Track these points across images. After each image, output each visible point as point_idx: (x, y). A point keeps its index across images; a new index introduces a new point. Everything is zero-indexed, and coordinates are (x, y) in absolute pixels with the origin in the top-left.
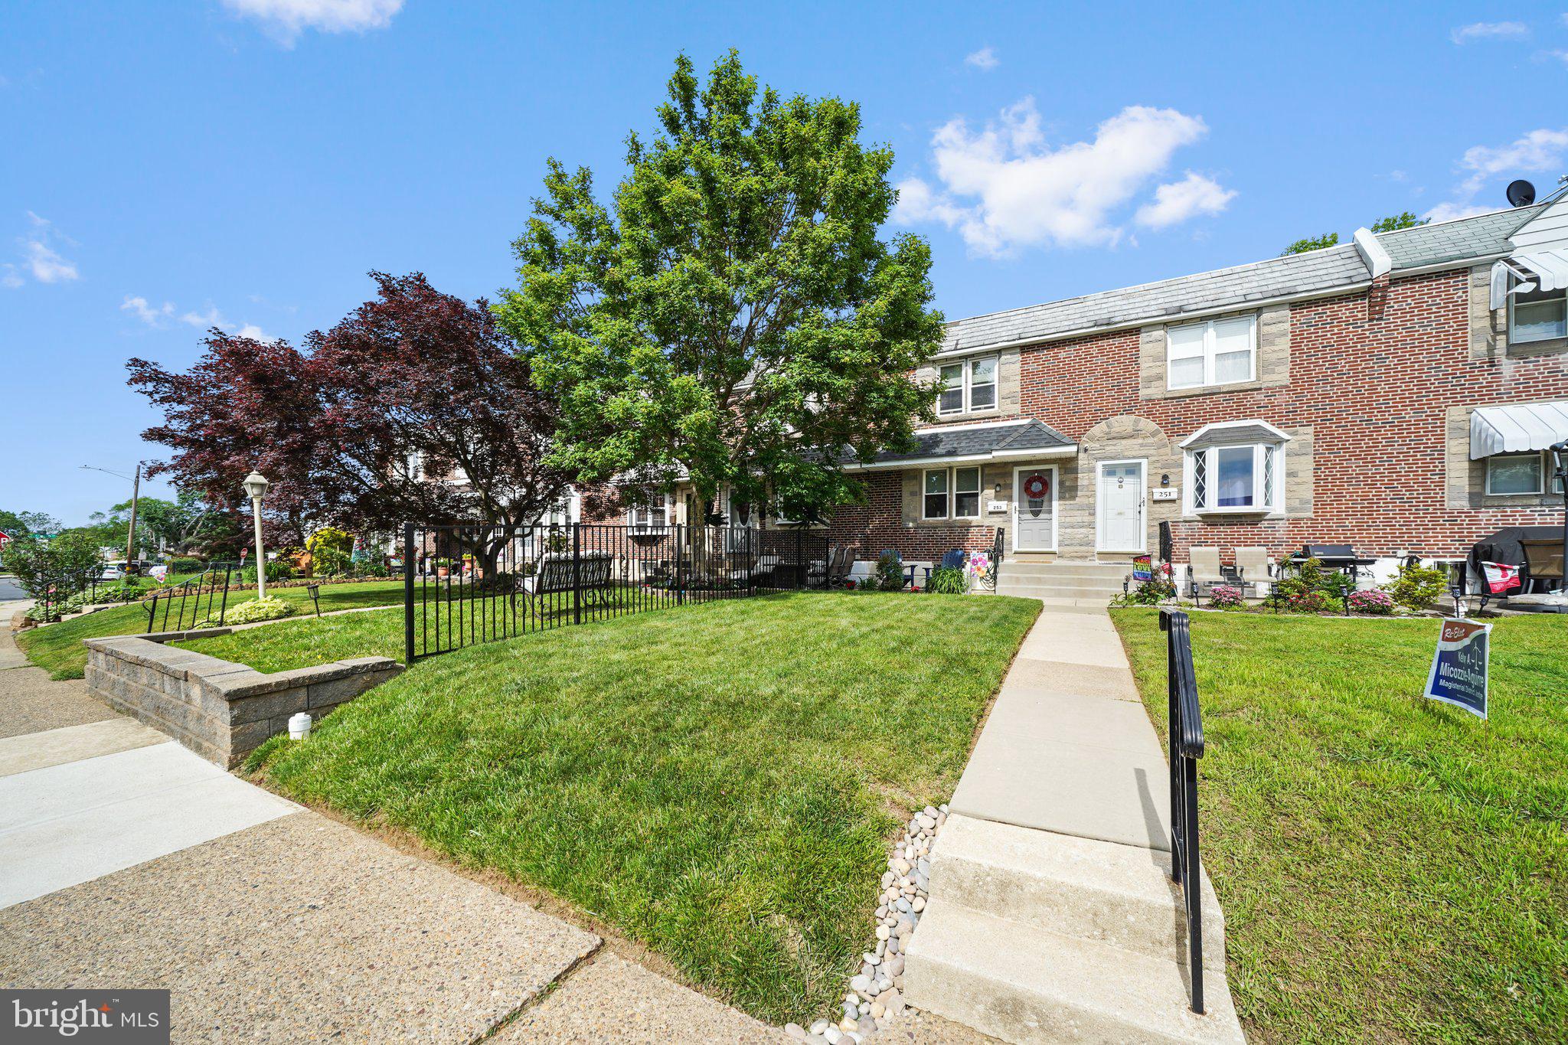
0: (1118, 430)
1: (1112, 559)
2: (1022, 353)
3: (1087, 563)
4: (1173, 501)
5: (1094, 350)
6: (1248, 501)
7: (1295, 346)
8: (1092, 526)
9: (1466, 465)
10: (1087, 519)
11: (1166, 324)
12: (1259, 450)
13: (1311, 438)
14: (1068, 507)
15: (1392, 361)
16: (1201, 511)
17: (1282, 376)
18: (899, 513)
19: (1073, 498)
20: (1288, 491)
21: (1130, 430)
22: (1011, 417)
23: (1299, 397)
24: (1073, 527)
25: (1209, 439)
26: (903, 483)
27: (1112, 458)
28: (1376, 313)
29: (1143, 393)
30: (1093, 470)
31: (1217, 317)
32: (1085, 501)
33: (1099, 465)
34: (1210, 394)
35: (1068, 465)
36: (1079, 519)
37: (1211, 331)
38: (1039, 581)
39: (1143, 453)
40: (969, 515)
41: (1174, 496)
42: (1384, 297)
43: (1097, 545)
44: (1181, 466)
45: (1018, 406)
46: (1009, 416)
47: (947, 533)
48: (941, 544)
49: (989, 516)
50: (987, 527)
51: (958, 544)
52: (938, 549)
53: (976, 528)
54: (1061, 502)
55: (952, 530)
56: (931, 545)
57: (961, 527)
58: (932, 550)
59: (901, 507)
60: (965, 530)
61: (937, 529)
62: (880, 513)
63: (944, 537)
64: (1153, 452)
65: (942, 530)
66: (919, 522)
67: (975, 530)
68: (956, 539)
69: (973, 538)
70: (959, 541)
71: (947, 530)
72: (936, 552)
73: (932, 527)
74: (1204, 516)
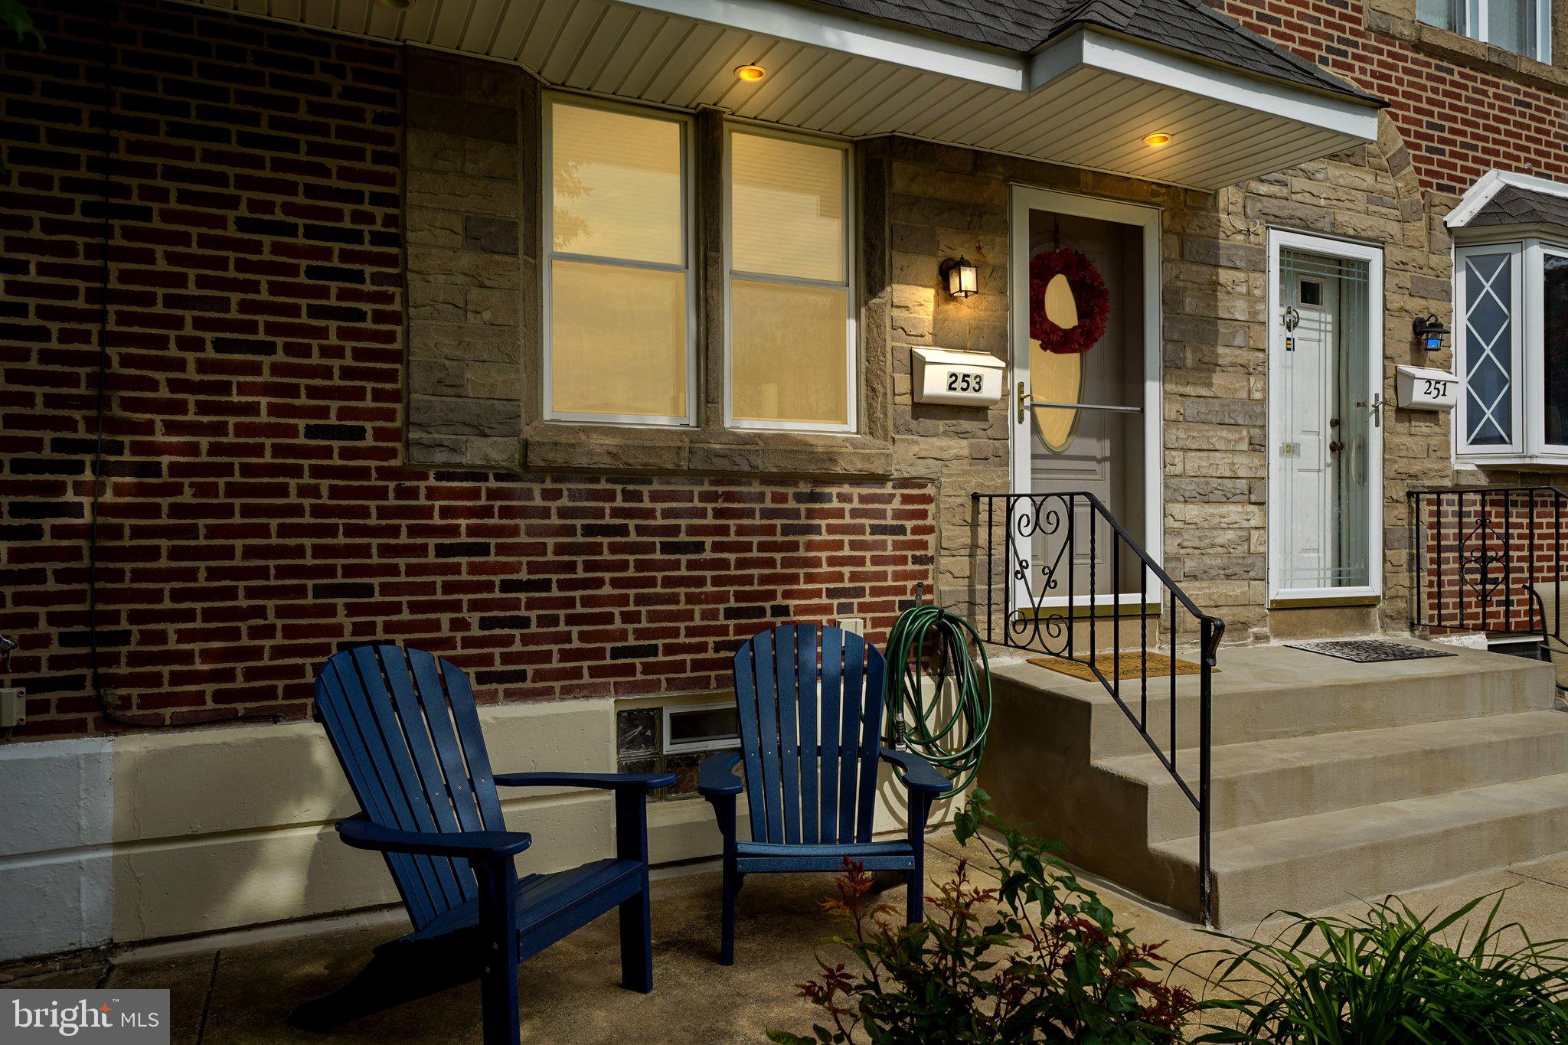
1: (1305, 631)
4: (1433, 414)
8: (1255, 495)
10: (1245, 465)
14: (1192, 409)
16: (1497, 456)
18: (383, 361)
19: (1208, 367)
24: (1205, 499)
26: (416, 146)
27: (1305, 226)
30: (1258, 265)
32: (1240, 389)
33: (1271, 249)
35: (1187, 218)
36: (1222, 464)
39: (1373, 226)
40: (781, 415)
43: (1274, 576)
44: (1446, 294)
47: (702, 514)
48: (668, 582)
49: (913, 424)
50: (904, 483)
51: (765, 580)
52: (653, 617)
53: (846, 489)
54: (1171, 387)
55: (729, 497)
56: (607, 590)
57: (768, 479)
58: (618, 624)
59: (395, 318)
60: (799, 497)
61: (645, 489)
62: (220, 345)
63: (683, 537)
64: (1394, 228)
65: (672, 496)
66: (527, 432)
67: (844, 498)
68: (755, 554)
69: (839, 545)
70: (771, 563)
71: (705, 497)
72: (640, 634)
73: (617, 475)
74: (1494, 473)
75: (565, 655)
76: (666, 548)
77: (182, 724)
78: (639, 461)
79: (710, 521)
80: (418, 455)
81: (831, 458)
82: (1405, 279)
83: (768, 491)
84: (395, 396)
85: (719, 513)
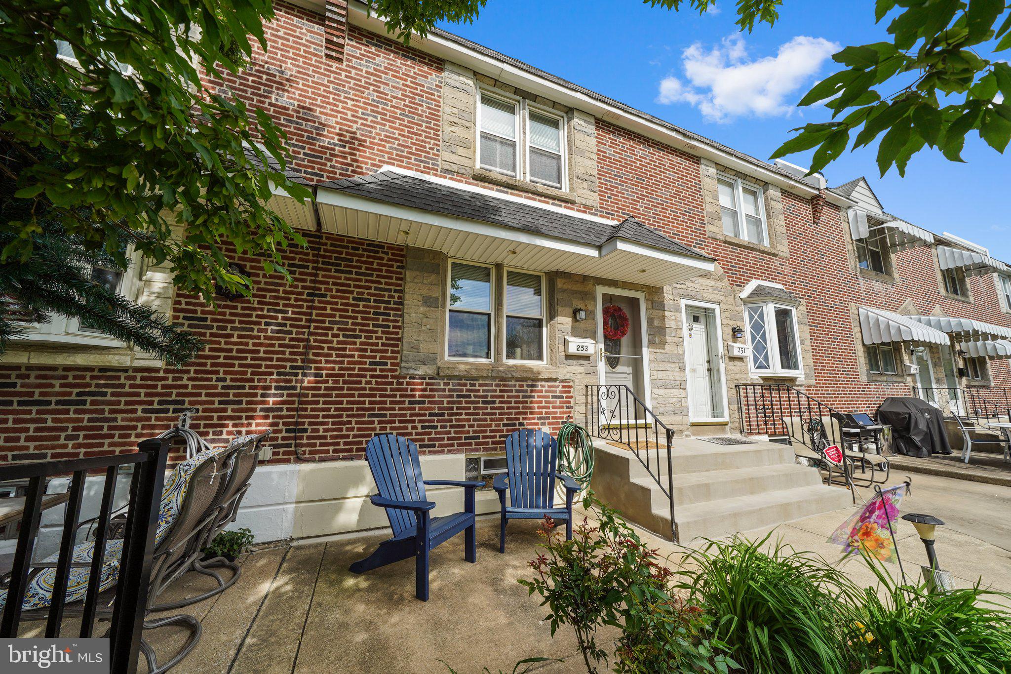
1: (703, 434)
2: (596, 125)
4: (742, 359)
7: (787, 226)
8: (682, 385)
10: (678, 376)
11: (716, 165)
12: (794, 311)
14: (659, 356)
16: (765, 373)
17: (785, 248)
18: (395, 341)
19: (663, 343)
20: (803, 357)
22: (587, 208)
23: (795, 272)
24: (665, 387)
25: (761, 295)
26: (409, 275)
27: (693, 298)
28: (817, 219)
29: (709, 228)
30: (677, 310)
31: (744, 178)
32: (675, 350)
33: (682, 305)
34: (751, 248)
35: (654, 296)
36: (670, 375)
37: (740, 189)
39: (716, 297)
40: (522, 358)
42: (821, 208)
43: (691, 414)
44: (742, 319)
45: (596, 197)
46: (585, 206)
47: (495, 391)
48: (484, 414)
49: (565, 362)
50: (563, 381)
51: (516, 414)
52: (479, 426)
53: (543, 383)
54: (651, 350)
55: (505, 385)
56: (464, 417)
57: (517, 380)
58: (467, 428)
59: (399, 327)
60: (528, 386)
61: (477, 383)
62: (344, 336)
63: (489, 399)
64: (722, 298)
65: (486, 385)
66: (439, 364)
67: (542, 386)
68: (513, 405)
69: (541, 402)
70: (518, 408)
71: (497, 385)
72: (474, 432)
73: (467, 378)
74: (765, 379)
75: (449, 439)
76: (484, 402)
77: (322, 460)
78: (474, 373)
79: (498, 393)
80: (404, 371)
81: (539, 373)
82: (728, 314)
83: (517, 383)
84: (398, 352)
85: (501, 391)
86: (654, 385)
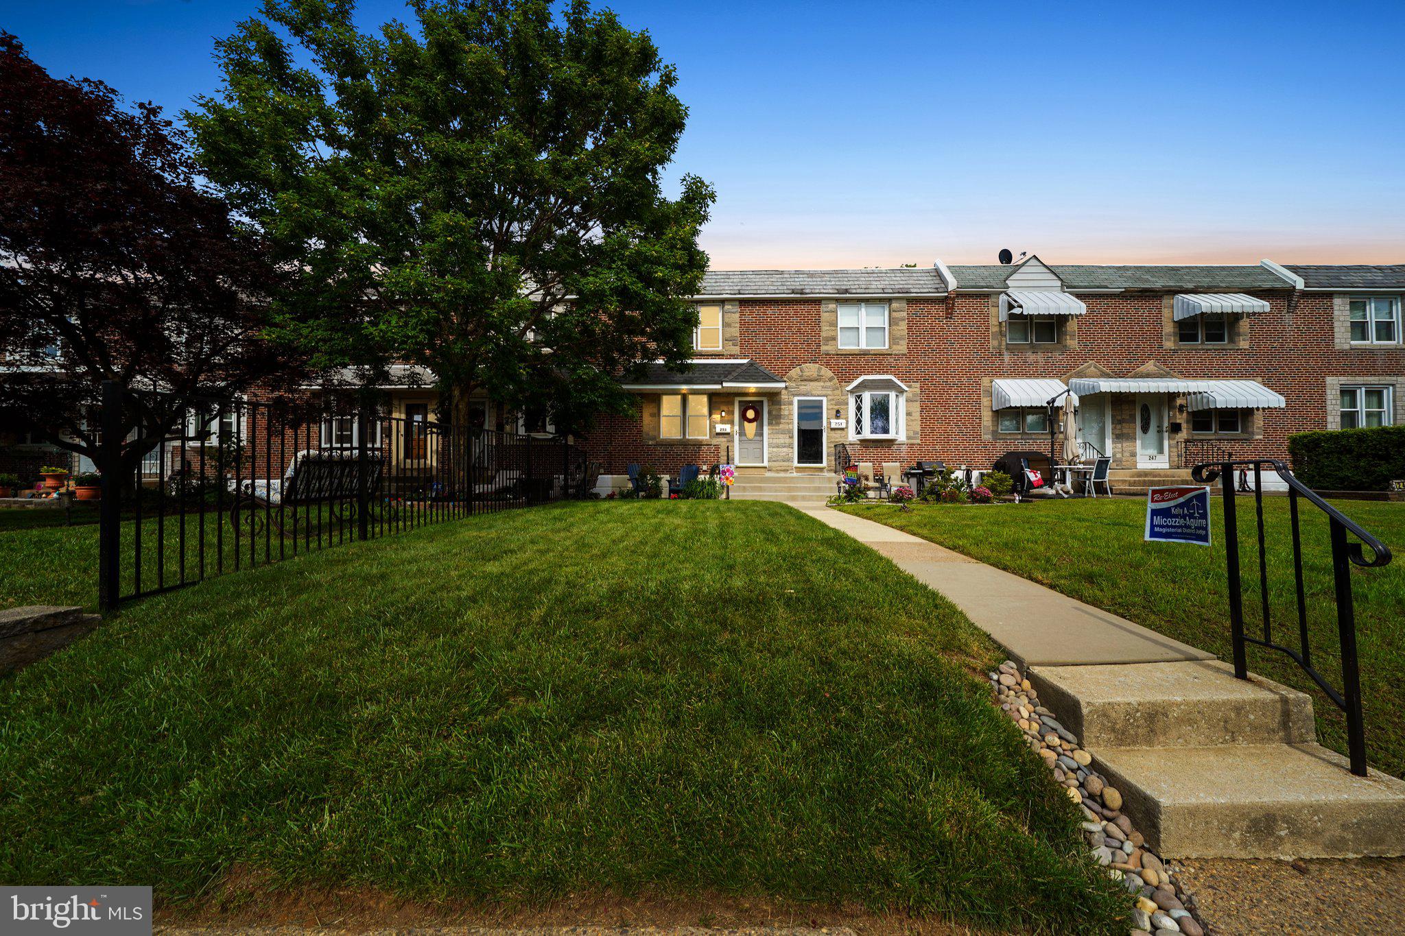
0: (808, 374)
1: (804, 472)
2: (741, 306)
3: (788, 475)
4: (843, 429)
5: (792, 312)
6: (886, 431)
7: (909, 328)
8: (791, 446)
9: (990, 413)
10: (788, 441)
11: (837, 300)
12: (892, 395)
13: (918, 391)
14: (774, 431)
15: (956, 346)
16: (860, 437)
17: (902, 348)
18: (639, 432)
19: (778, 424)
20: (907, 425)
21: (815, 375)
22: (733, 356)
23: (912, 362)
24: (778, 447)
25: (864, 386)
26: (644, 405)
27: (804, 395)
28: (949, 314)
29: (824, 348)
30: (791, 403)
31: (867, 301)
32: (787, 427)
33: (796, 399)
34: (864, 354)
35: (773, 396)
36: (782, 441)
37: (863, 310)
38: (760, 489)
39: (824, 393)
40: (698, 435)
41: (844, 426)
42: (953, 304)
43: (794, 461)
44: (847, 404)
45: (738, 348)
46: (730, 355)
48: (677, 460)
49: (716, 436)
50: (715, 445)
51: (692, 460)
52: (675, 464)
53: (705, 446)
54: (770, 428)
55: (687, 447)
56: (668, 461)
57: (693, 445)
58: (669, 465)
59: (641, 426)
60: (698, 448)
61: (676, 447)
62: (623, 431)
63: (679, 453)
64: (830, 393)
66: (657, 440)
67: (705, 448)
68: (690, 456)
69: (703, 455)
70: (693, 457)
71: (683, 447)
72: (672, 466)
73: (669, 445)
74: (862, 441)
77: (618, 474)
78: (672, 443)
79: (683, 451)
80: (644, 443)
81: (704, 442)
82: (833, 402)
83: (694, 447)
84: (641, 436)
85: (685, 450)
86: (770, 446)
